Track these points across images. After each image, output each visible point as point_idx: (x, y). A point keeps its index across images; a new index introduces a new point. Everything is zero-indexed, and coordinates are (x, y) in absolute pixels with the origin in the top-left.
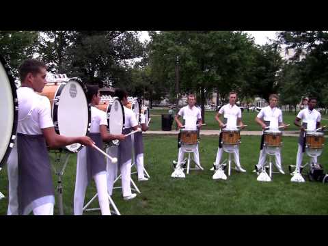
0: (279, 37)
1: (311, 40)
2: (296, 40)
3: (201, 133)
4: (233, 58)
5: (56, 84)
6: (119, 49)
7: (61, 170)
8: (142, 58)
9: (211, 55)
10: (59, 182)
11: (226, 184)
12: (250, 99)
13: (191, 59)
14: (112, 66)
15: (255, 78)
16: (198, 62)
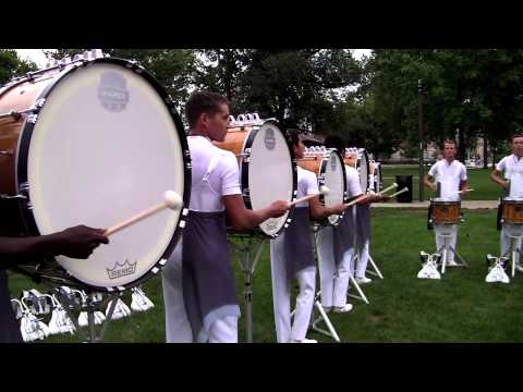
3: (462, 206)
4: (511, 78)
5: (243, 129)
6: (322, 72)
7: (250, 266)
8: (359, 85)
9: (474, 74)
10: (247, 284)
11: (509, 291)
13: (440, 83)
14: (312, 100)
16: (452, 88)
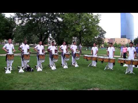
0: (15, 15)
1: (28, 17)
2: (22, 17)
12: (2, 40)
15: (4, 31)
